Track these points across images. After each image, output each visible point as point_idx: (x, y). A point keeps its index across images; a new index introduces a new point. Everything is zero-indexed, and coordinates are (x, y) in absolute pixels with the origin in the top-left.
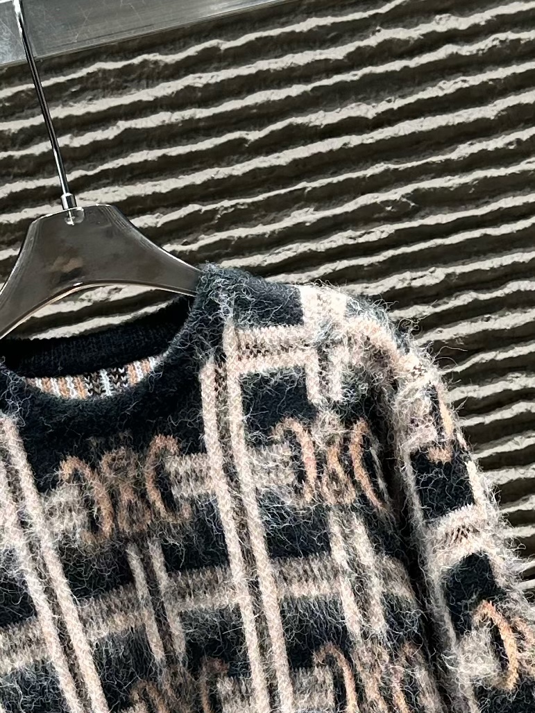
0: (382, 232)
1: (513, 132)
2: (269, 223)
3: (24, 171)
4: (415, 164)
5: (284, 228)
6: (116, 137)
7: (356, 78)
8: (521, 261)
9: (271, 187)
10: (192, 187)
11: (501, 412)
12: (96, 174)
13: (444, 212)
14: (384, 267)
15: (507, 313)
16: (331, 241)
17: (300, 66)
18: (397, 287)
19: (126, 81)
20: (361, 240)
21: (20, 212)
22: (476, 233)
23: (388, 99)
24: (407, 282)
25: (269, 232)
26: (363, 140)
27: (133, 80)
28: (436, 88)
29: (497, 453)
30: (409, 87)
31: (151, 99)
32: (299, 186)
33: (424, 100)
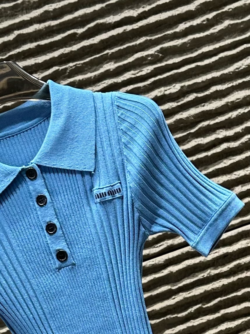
0: (148, 70)
1: (204, 16)
2: (93, 72)
4: (160, 36)
5: (100, 73)
6: (14, 39)
8: (216, 76)
9: (92, 54)
10: (53, 59)
11: (215, 149)
12: (7, 57)
13: (176, 57)
14: (151, 86)
15: (212, 102)
18: (158, 95)
19: (16, 12)
20: (138, 75)
22: (193, 65)
23: (142, 6)
24: (163, 92)
25: (93, 76)
26: (133, 27)
27: (19, 11)
29: (216, 169)
31: (29, 19)
32: (105, 52)
33: (160, 5)
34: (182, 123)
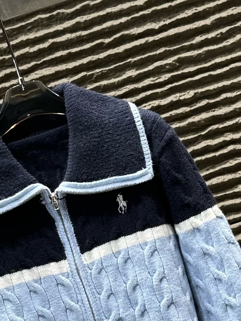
0: (166, 77)
1: (219, 30)
2: (117, 77)
3: (10, 64)
4: (177, 47)
5: (123, 79)
6: (48, 46)
7: (149, 12)
8: (227, 84)
10: (82, 65)
11: (223, 150)
12: (41, 63)
13: (192, 66)
14: (167, 92)
15: (222, 107)
16: (144, 83)
17: (125, 9)
18: (174, 100)
19: (51, 22)
20: (157, 82)
21: (10, 82)
22: (206, 74)
23: (163, 20)
24: (178, 98)
25: (117, 81)
26: (154, 39)
27: (54, 22)
28: (184, 14)
29: (222, 168)
30: (172, 14)
31: (62, 29)
32: (128, 60)
33: (179, 19)
34: (194, 126)
